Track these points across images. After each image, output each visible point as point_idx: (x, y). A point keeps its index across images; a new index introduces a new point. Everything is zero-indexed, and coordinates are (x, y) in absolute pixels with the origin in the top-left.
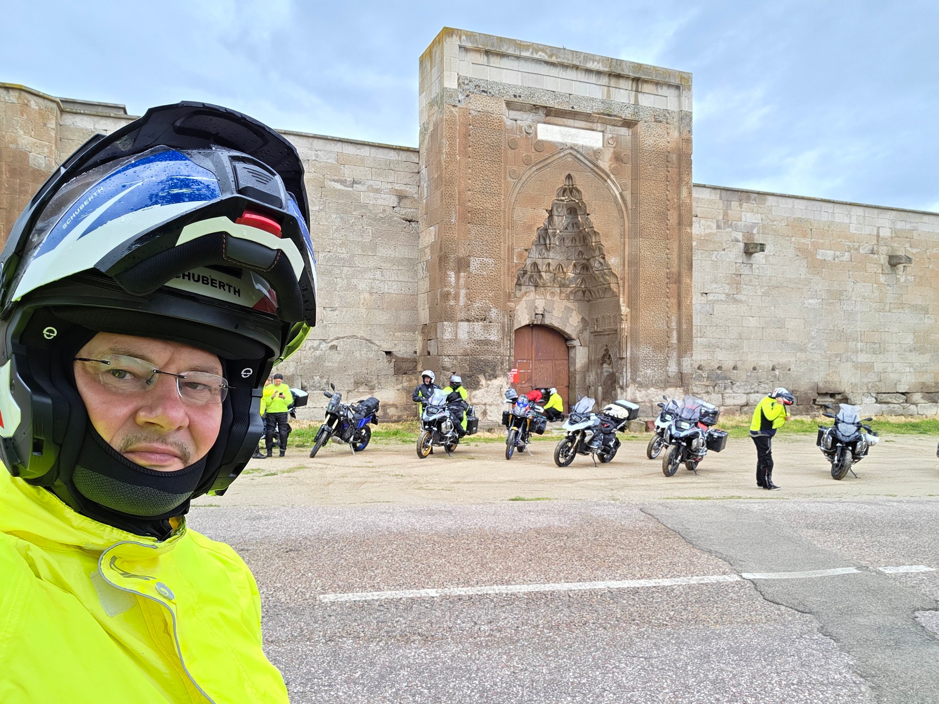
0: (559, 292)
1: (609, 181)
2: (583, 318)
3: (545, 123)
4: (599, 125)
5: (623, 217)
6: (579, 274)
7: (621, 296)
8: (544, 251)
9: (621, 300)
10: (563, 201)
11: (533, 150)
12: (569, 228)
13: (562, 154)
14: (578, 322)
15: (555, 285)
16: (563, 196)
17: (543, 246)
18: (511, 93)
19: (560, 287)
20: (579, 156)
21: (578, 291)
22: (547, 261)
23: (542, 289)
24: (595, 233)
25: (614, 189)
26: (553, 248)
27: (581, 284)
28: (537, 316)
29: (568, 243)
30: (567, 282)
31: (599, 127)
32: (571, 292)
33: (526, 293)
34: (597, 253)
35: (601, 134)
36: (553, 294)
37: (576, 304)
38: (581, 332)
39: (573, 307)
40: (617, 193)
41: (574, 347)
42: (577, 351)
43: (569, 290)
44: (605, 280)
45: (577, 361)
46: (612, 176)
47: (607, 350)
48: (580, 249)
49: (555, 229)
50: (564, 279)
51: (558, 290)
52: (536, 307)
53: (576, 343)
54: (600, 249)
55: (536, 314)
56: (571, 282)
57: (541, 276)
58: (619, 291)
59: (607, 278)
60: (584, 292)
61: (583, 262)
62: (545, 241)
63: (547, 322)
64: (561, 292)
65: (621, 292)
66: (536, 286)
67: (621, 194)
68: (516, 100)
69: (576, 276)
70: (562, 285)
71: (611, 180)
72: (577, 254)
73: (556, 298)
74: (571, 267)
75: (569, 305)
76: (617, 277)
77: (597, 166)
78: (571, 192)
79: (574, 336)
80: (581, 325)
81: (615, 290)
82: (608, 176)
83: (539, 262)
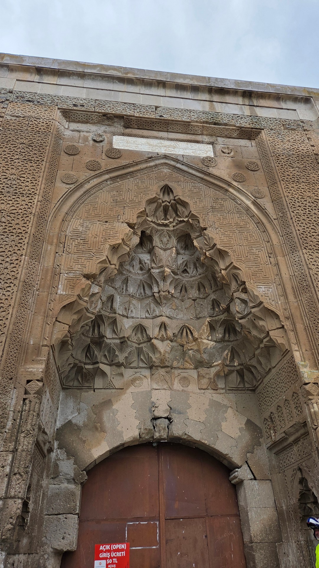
0: (196, 377)
1: (231, 190)
2: (249, 423)
3: (123, 135)
4: (205, 137)
5: (265, 231)
6: (222, 340)
7: (295, 347)
8: (152, 305)
9: (297, 355)
10: (166, 225)
11: (104, 156)
12: (190, 271)
13: (152, 164)
14: (240, 430)
15: (187, 365)
16: (166, 219)
17: (150, 299)
18: (69, 102)
19: (196, 368)
20: (178, 165)
21: (231, 372)
22: (159, 320)
23: (162, 371)
24: (222, 254)
25: (243, 198)
26: (165, 298)
27: (232, 360)
28: (158, 421)
29: (194, 293)
30: (205, 356)
31: (206, 139)
32: (217, 375)
33: (133, 381)
34: (234, 285)
35: (211, 146)
36: (185, 380)
37: (231, 396)
38: (251, 449)
39: (226, 402)
40: (249, 203)
41: (241, 482)
42: (248, 492)
43: (213, 371)
44: (261, 330)
45: (252, 515)
46: (235, 184)
47: (303, 481)
48: (213, 297)
49: (162, 267)
50: (198, 351)
51: (194, 374)
52: (154, 406)
53: (243, 473)
54: (236, 277)
55: (155, 418)
56: (211, 355)
57: (154, 348)
58: (289, 341)
59: (261, 323)
60: (240, 373)
61: (222, 317)
62: (151, 288)
63: (177, 430)
64: (199, 376)
65: (293, 340)
66: (151, 367)
67: (255, 203)
68: (75, 108)
69: (219, 345)
70: (199, 364)
71: (234, 188)
72: (210, 307)
73: (193, 387)
74: (205, 328)
75: (218, 397)
76: (277, 317)
77: (209, 175)
78: (176, 211)
79: (236, 459)
80: (247, 437)
81: (280, 341)
82: (229, 184)
83: (147, 323)
